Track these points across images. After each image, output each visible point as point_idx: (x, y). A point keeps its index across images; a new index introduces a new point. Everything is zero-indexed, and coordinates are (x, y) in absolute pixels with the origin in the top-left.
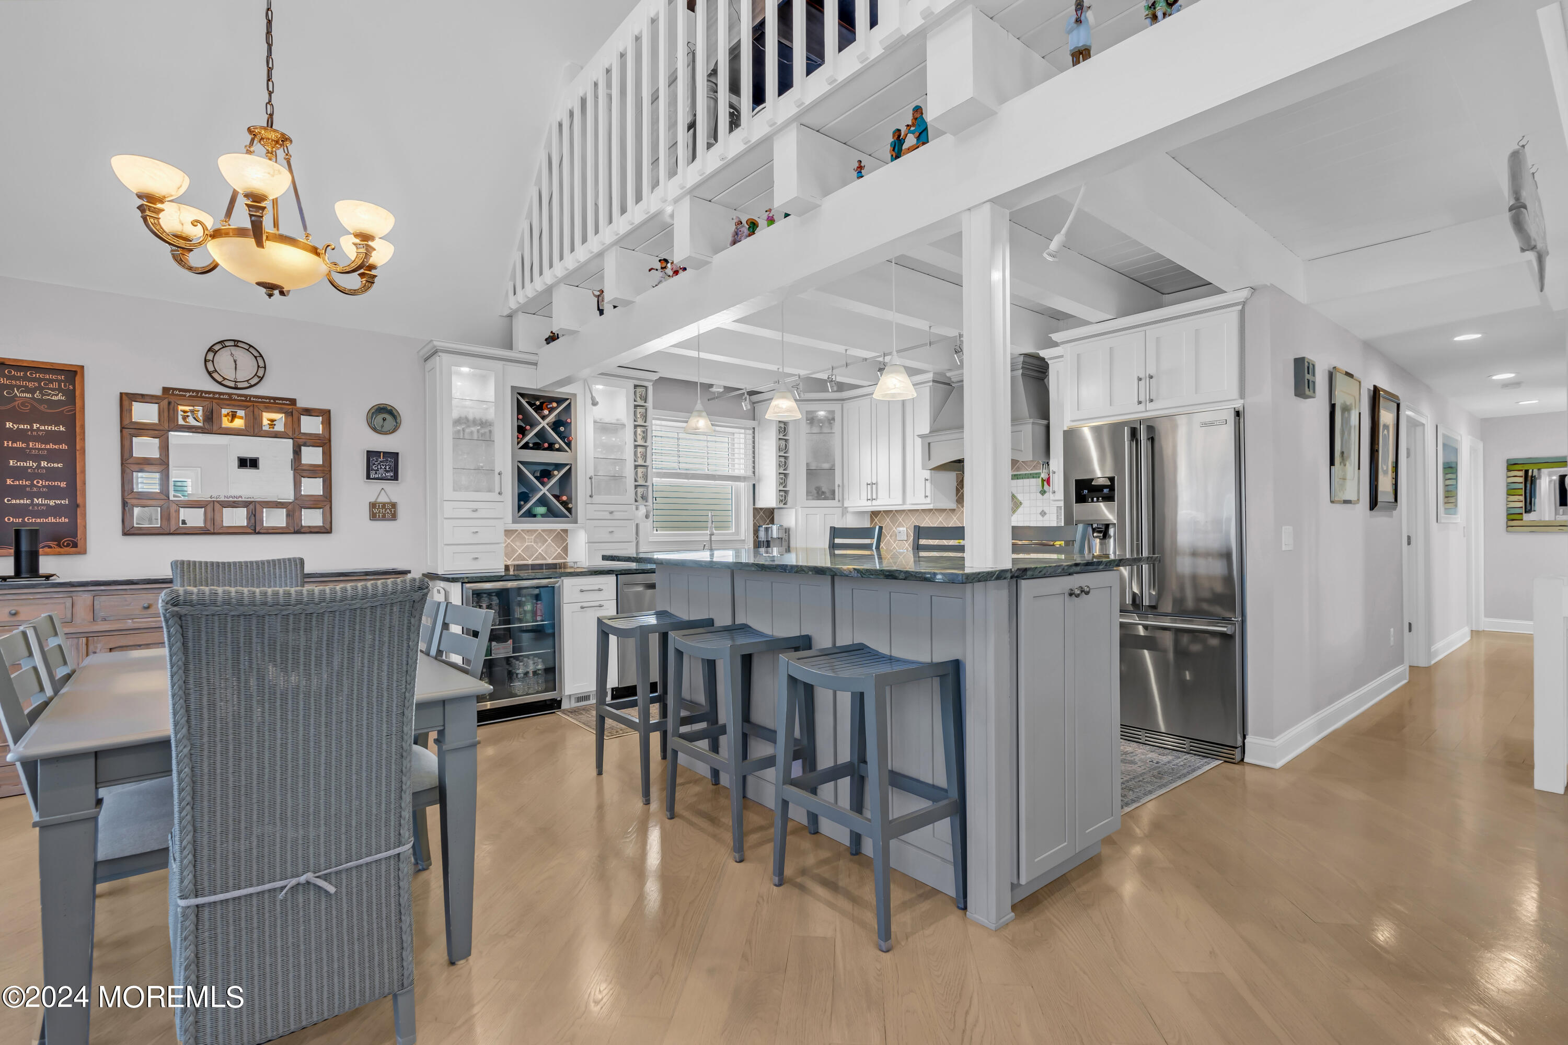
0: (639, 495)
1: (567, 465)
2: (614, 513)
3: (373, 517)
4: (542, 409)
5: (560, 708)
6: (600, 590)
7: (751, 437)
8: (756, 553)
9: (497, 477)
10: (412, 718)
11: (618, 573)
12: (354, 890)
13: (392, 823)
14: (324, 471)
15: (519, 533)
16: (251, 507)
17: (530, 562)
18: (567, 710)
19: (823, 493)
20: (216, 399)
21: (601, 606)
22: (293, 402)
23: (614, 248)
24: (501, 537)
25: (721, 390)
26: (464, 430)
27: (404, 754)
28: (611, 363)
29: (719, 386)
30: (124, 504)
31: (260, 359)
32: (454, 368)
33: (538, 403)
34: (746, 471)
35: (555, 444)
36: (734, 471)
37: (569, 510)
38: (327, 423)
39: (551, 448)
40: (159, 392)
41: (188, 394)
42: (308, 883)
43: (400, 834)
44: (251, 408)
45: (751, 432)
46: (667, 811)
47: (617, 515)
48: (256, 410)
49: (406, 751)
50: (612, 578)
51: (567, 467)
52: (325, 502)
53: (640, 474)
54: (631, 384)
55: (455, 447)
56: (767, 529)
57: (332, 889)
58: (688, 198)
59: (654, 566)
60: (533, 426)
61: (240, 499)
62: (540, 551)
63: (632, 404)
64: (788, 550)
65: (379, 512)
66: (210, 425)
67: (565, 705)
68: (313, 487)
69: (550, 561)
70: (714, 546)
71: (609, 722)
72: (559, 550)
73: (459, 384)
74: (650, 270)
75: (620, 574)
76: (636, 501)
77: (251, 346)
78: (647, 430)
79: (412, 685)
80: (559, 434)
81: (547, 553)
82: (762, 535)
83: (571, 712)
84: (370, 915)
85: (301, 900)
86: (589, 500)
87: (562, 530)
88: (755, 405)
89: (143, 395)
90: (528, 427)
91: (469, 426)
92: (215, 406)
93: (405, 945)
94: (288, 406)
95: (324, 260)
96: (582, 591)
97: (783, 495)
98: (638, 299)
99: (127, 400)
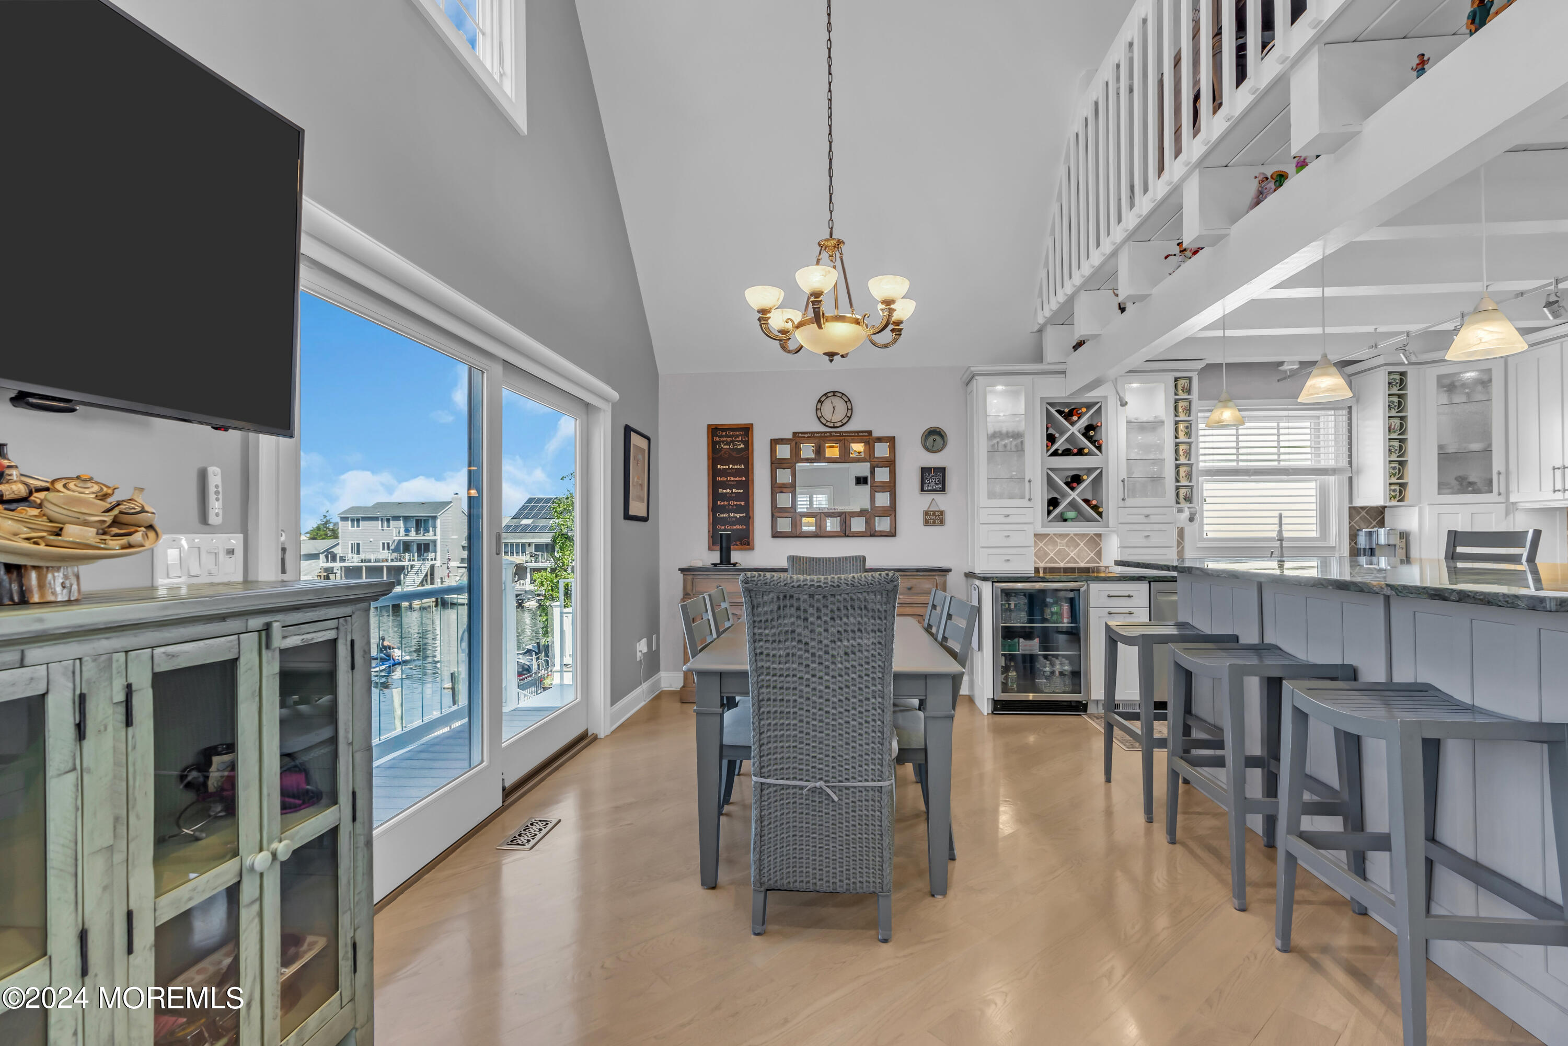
0: (1181, 496)
1: (1097, 468)
2: (1151, 516)
3: (926, 523)
4: (1072, 415)
5: (1086, 711)
6: (1130, 596)
7: (1345, 418)
8: (1354, 564)
9: (1027, 484)
10: (890, 683)
11: (1151, 580)
12: (851, 804)
13: (877, 762)
14: (891, 487)
15: (1051, 537)
16: (843, 516)
17: (1062, 565)
18: (1093, 715)
19: (1471, 484)
20: (823, 437)
21: (1130, 613)
22: (870, 433)
23: (1127, 244)
24: (1031, 540)
25: (1296, 367)
26: (998, 443)
27: (885, 710)
28: (1137, 359)
29: (1293, 363)
30: (773, 516)
31: (848, 403)
32: (988, 389)
33: (1067, 410)
34: (1337, 461)
35: (1084, 448)
36: (1320, 463)
37: (1100, 514)
38: (893, 448)
39: (1080, 452)
40: (790, 436)
41: (806, 435)
42: (821, 789)
43: (882, 772)
44: (843, 441)
45: (1345, 412)
46: (1167, 833)
47: (1153, 519)
48: (846, 442)
49: (886, 708)
50: (1144, 586)
51: (1098, 471)
52: (891, 511)
53: (1182, 473)
54: (1170, 378)
55: (990, 459)
56: (1370, 534)
57: (836, 799)
58: (1196, 173)
59: (1175, 574)
60: (1062, 433)
61: (836, 511)
62: (1072, 554)
63: (1172, 398)
64: (1407, 560)
65: (931, 519)
66: (819, 454)
67: (1091, 709)
68: (883, 499)
69: (1082, 565)
70: (1285, 553)
71: (1117, 731)
72: (1092, 555)
73: (995, 401)
74: (1166, 258)
75: (1153, 581)
76: (1178, 503)
77: (843, 394)
78: (1191, 424)
79: (890, 656)
80: (1090, 439)
81: (1081, 558)
82: (1362, 541)
83: (1097, 718)
84: (861, 826)
85: (817, 799)
86: (1121, 504)
87: (1095, 534)
88: (1351, 378)
89: (782, 440)
90: (1057, 435)
91: (1002, 440)
92: (822, 442)
93: (885, 859)
94: (867, 437)
95: (862, 327)
96: (1109, 596)
97: (1399, 490)
98: (1154, 291)
99: (775, 442)
